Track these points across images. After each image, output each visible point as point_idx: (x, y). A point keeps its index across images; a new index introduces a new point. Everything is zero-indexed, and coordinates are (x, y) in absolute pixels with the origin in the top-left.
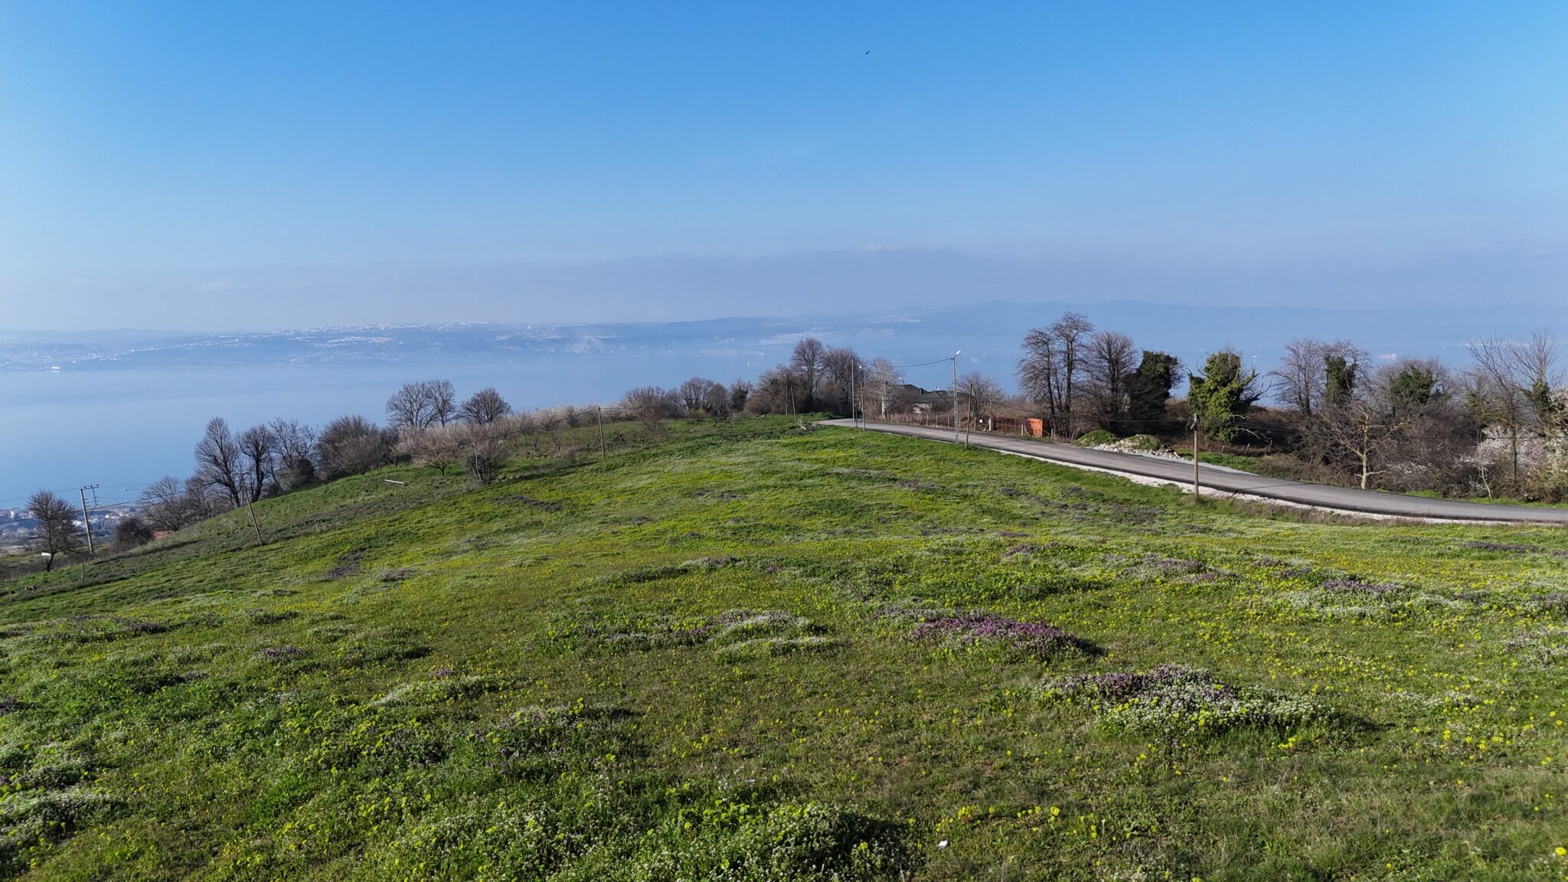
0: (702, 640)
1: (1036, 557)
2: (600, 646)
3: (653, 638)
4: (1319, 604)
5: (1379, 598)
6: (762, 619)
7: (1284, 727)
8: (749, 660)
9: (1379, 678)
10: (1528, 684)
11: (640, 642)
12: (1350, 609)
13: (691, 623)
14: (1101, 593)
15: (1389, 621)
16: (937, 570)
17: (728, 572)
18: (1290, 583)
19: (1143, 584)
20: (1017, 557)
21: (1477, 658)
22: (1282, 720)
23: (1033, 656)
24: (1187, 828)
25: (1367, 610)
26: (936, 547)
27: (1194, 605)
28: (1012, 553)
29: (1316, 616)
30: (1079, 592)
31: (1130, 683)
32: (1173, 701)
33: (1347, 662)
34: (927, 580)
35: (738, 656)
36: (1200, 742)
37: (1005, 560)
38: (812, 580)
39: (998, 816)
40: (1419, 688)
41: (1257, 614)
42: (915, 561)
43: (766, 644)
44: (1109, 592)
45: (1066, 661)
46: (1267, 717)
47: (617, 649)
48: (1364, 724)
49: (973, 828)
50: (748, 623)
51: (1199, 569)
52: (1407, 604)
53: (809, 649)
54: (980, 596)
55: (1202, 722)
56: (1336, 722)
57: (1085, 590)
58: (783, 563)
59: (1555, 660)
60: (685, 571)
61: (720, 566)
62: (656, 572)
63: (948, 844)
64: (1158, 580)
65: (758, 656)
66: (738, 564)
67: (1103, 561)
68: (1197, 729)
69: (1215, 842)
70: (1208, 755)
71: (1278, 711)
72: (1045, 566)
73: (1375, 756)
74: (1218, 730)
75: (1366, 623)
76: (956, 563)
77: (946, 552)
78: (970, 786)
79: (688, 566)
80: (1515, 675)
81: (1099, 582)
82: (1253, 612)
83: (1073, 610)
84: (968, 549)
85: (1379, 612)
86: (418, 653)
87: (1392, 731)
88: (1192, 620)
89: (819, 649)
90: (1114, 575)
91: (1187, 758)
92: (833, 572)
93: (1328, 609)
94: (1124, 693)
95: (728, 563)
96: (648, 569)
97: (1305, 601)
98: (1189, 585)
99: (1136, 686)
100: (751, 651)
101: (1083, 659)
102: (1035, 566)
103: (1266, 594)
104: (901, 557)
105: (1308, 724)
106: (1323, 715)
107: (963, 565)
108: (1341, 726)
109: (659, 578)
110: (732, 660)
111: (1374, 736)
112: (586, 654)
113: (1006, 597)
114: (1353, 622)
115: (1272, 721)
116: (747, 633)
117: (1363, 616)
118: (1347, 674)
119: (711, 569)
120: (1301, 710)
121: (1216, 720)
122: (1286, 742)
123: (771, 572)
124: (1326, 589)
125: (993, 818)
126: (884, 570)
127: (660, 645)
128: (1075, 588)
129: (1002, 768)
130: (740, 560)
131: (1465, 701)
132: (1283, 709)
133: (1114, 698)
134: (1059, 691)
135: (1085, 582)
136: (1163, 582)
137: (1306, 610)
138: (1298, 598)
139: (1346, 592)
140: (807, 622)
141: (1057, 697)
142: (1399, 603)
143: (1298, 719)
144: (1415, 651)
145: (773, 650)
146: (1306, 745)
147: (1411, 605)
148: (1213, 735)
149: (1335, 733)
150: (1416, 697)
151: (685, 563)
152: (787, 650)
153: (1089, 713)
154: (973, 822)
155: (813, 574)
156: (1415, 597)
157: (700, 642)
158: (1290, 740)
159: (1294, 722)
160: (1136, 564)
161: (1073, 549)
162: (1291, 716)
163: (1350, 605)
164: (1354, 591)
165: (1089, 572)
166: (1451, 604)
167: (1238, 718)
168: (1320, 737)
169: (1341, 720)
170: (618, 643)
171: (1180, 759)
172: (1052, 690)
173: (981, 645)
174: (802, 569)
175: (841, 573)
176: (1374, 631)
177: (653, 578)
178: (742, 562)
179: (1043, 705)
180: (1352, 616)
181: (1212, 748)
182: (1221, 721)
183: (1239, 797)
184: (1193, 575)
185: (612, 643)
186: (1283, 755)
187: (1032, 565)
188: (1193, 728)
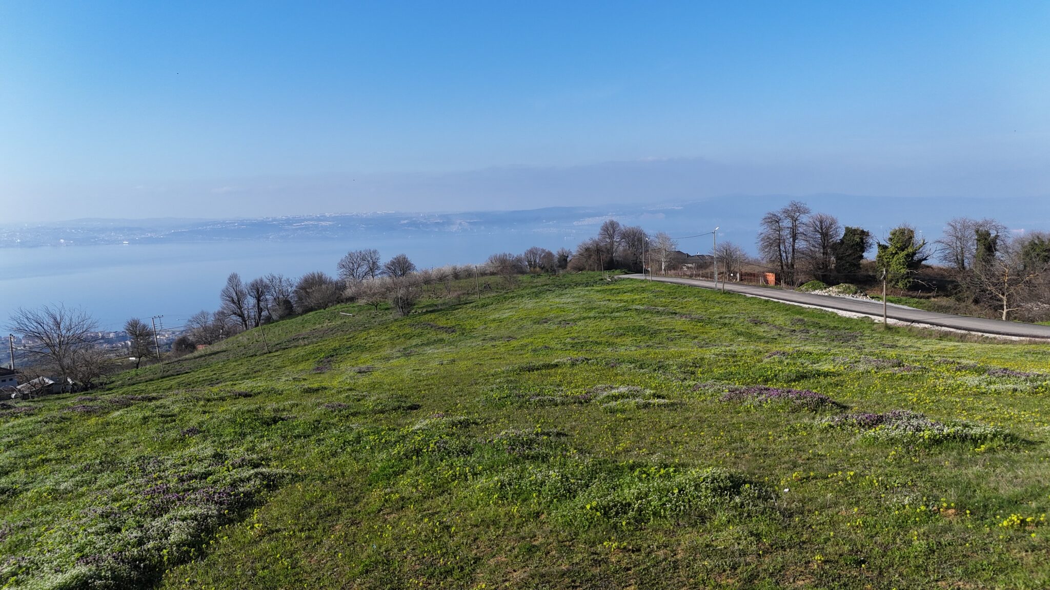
0: (588, 401)
1: (787, 358)
2: (527, 403)
3: (559, 400)
4: (985, 383)
5: (1026, 380)
6: (623, 389)
7: (976, 441)
8: (623, 411)
9: (1031, 421)
12: (1007, 386)
13: (580, 392)
14: (837, 378)
15: (1033, 393)
16: (722, 366)
17: (584, 366)
18: (964, 373)
19: (863, 373)
20: (774, 359)
22: (975, 437)
23: (806, 408)
24: (928, 485)
25: (1018, 387)
26: (718, 353)
27: (900, 385)
28: (770, 357)
29: (984, 390)
30: (822, 378)
31: (876, 418)
32: (906, 426)
33: (1009, 413)
34: (717, 372)
35: (616, 408)
36: (926, 448)
37: (766, 360)
38: (642, 371)
39: (815, 478)
41: (945, 390)
42: (706, 361)
43: (631, 403)
44: (841, 378)
45: (827, 412)
46: (966, 436)
47: (538, 405)
48: (1025, 441)
49: (802, 483)
50: (614, 392)
51: (899, 365)
52: (1044, 384)
53: (659, 406)
54: (757, 379)
55: (926, 437)
56: (1008, 438)
57: (825, 377)
58: (620, 362)
60: (556, 366)
61: (578, 363)
62: (539, 366)
63: (790, 490)
64: (873, 371)
65: (628, 409)
66: (590, 361)
67: (833, 360)
68: (924, 439)
69: (946, 491)
70: (932, 454)
71: (973, 432)
72: (794, 364)
73: (1034, 455)
74: (936, 441)
75: (1018, 394)
76: (734, 362)
77: (726, 356)
78: (792, 466)
79: (558, 362)
81: (833, 372)
82: (941, 388)
83: (821, 387)
84: (741, 354)
85: (1026, 389)
86: (415, 407)
87: (1043, 445)
88: (901, 393)
89: (666, 405)
90: (842, 368)
91: (919, 456)
92: (655, 367)
93: (992, 386)
94: (873, 424)
95: (583, 361)
96: (534, 364)
97: (976, 382)
98: (894, 374)
99: (880, 420)
100: (623, 406)
101: (838, 411)
102: (787, 364)
103: (948, 378)
104: (696, 358)
105: (992, 440)
106: (1001, 435)
107: (739, 363)
108: (1012, 441)
109: (541, 369)
110: (613, 411)
111: (1032, 447)
112: (520, 407)
113: (775, 380)
114: (1010, 393)
115: (969, 438)
116: (616, 398)
117: (1015, 390)
118: (1010, 419)
119: (573, 364)
120: (987, 431)
121: (935, 436)
122: (980, 447)
124: (989, 375)
125: (812, 479)
126: (686, 366)
127: (563, 403)
128: (819, 375)
129: (808, 459)
130: (591, 359)
132: (976, 431)
133: (867, 427)
134: (832, 424)
135: (825, 372)
136: (876, 372)
137: (977, 387)
138: (972, 380)
139: (1003, 376)
140: (652, 392)
141: (831, 426)
142: (1039, 383)
143: (986, 437)
145: (636, 406)
146: (991, 450)
147: (1047, 384)
148: (933, 444)
149: (1008, 444)
151: (556, 361)
152: (646, 406)
153: (852, 434)
154: (801, 480)
155: (641, 367)
158: (982, 446)
159: (983, 438)
160: (856, 362)
161: (811, 354)
162: (981, 435)
163: (1007, 384)
164: (1008, 376)
165: (826, 367)
167: (948, 435)
168: (999, 446)
169: (1013, 438)
170: (538, 401)
171: (916, 455)
172: (827, 423)
173: (771, 403)
174: (633, 365)
175: (660, 367)
176: (1024, 398)
177: (537, 369)
178: (593, 361)
179: (822, 431)
180: (1009, 390)
181: (935, 450)
182: (938, 437)
183: (955, 471)
184: (896, 368)
185: (534, 401)
186: (978, 454)
187: (785, 363)
188: (921, 440)
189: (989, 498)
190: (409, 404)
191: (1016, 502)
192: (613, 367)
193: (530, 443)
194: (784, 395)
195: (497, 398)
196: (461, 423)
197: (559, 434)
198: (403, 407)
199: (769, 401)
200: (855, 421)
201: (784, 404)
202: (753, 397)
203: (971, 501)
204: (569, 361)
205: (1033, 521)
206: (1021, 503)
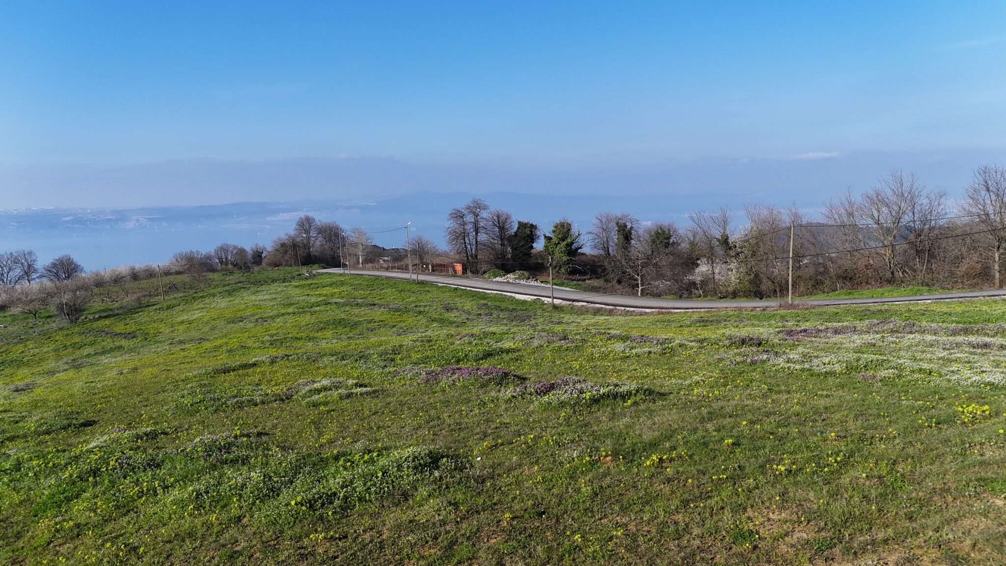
0: (289, 398)
1: (475, 339)
2: (224, 406)
3: (258, 399)
4: (629, 349)
5: (657, 344)
6: (326, 382)
7: (624, 397)
8: (326, 404)
9: (662, 376)
10: (727, 373)
11: (250, 401)
12: (644, 350)
13: (278, 389)
14: (517, 354)
15: (663, 354)
16: (419, 351)
19: (537, 348)
20: (464, 340)
21: (704, 365)
22: (624, 394)
23: (493, 383)
24: (591, 438)
25: (651, 350)
26: (415, 339)
27: (566, 356)
28: (461, 339)
29: (628, 355)
31: (549, 386)
32: (573, 390)
33: (646, 372)
34: (415, 357)
35: (319, 402)
36: (588, 407)
37: (458, 342)
38: (344, 362)
39: (502, 444)
40: (680, 378)
41: (599, 356)
42: (405, 347)
43: (335, 394)
44: (520, 353)
45: (510, 384)
46: (617, 393)
47: (236, 406)
48: (659, 393)
49: (492, 451)
50: (317, 385)
51: (565, 338)
52: (670, 345)
53: (362, 394)
54: (450, 361)
55: (588, 397)
56: (647, 392)
57: (507, 353)
58: (321, 355)
59: (738, 363)
60: (255, 364)
61: (278, 360)
62: (236, 366)
63: (482, 458)
64: (545, 345)
65: (331, 401)
66: (290, 357)
67: (513, 338)
68: (586, 400)
69: (604, 441)
70: (593, 412)
71: (622, 390)
72: (481, 344)
73: (666, 404)
74: (595, 401)
75: (652, 355)
76: (429, 346)
77: (422, 341)
78: (483, 436)
79: (256, 361)
80: (722, 370)
81: (513, 349)
82: (597, 356)
83: (504, 363)
84: (435, 338)
85: (657, 351)
86: (89, 424)
87: (671, 395)
88: (567, 362)
89: (367, 393)
90: (521, 344)
91: (583, 414)
92: (356, 357)
93: (633, 351)
94: (547, 391)
95: (284, 358)
96: (229, 365)
97: (622, 348)
98: (561, 346)
99: (552, 387)
100: (326, 398)
101: (519, 382)
102: (476, 344)
103: (602, 347)
104: (395, 346)
105: (635, 395)
106: (641, 390)
107: (434, 347)
108: (650, 394)
109: (239, 369)
110: (315, 405)
111: (664, 397)
112: (216, 411)
113: (465, 360)
114: (646, 355)
115: (619, 395)
116: (318, 391)
117: (650, 352)
118: (647, 376)
119: (273, 362)
120: (631, 388)
121: (594, 396)
122: (627, 402)
124: (631, 341)
125: (500, 445)
126: (387, 354)
127: (263, 403)
128: (502, 352)
129: (496, 428)
130: (291, 355)
131: (701, 380)
132: (623, 389)
133: (542, 394)
134: (515, 394)
135: (507, 350)
136: (547, 346)
137: (623, 352)
138: (619, 346)
139: (641, 342)
140: (354, 382)
141: (514, 397)
142: (666, 345)
143: (631, 393)
144: (676, 365)
145: (340, 397)
146: (635, 403)
147: (672, 346)
148: (593, 403)
149: (647, 398)
150: (680, 381)
151: (254, 360)
152: (349, 396)
153: (532, 402)
154: (491, 448)
155: (343, 359)
156: (673, 342)
158: (629, 401)
159: (629, 394)
160: (531, 338)
161: (495, 334)
162: (627, 392)
163: (644, 348)
164: (645, 341)
165: (507, 344)
166: (690, 344)
167: (604, 394)
168: (641, 399)
169: (650, 392)
170: (235, 403)
171: (580, 415)
172: (510, 394)
173: (463, 381)
174: (335, 357)
175: (361, 357)
176: (657, 358)
177: (234, 370)
178: (293, 356)
179: (506, 402)
180: (646, 353)
181: (594, 408)
182: (596, 397)
183: (610, 424)
184: (563, 342)
185: (232, 404)
186: (626, 408)
187: (474, 343)
188: (584, 401)
189: (636, 444)
190: (82, 421)
191: (655, 445)
192: (314, 361)
193: (228, 447)
194: (474, 373)
195: (189, 405)
196: (146, 434)
197: (259, 434)
198: (74, 425)
199: (460, 379)
200: (533, 390)
201: (474, 381)
202: (448, 378)
203: (624, 447)
204: (268, 359)
205: (667, 459)
206: (659, 445)
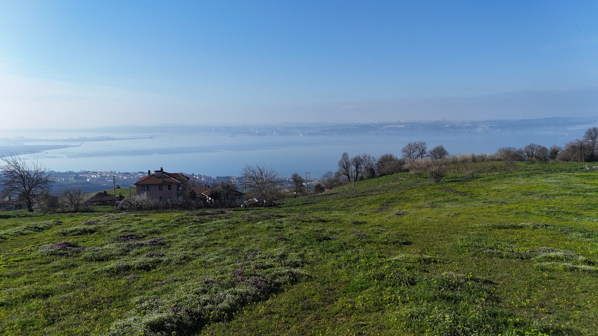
0: (528, 258)
2: (480, 253)
3: (505, 254)
6: (560, 254)
8: (551, 271)
11: (498, 254)
13: (524, 250)
17: (543, 230)
35: (547, 268)
43: (561, 265)
50: (552, 254)
53: (584, 271)
58: (572, 230)
60: (521, 227)
62: (508, 226)
65: (556, 270)
79: (523, 225)
86: (407, 243)
89: (590, 272)
95: (543, 226)
96: (504, 224)
100: (553, 267)
109: (509, 228)
110: (543, 269)
112: (475, 255)
116: (551, 259)
119: (535, 228)
123: (566, 233)
127: (508, 257)
130: (550, 226)
140: (584, 258)
145: (564, 268)
151: (521, 224)
152: (572, 270)
157: (527, 259)
170: (488, 253)
174: (582, 234)
190: (404, 241)
193: (453, 287)
195: (460, 246)
198: (400, 242)
204: (532, 225)
